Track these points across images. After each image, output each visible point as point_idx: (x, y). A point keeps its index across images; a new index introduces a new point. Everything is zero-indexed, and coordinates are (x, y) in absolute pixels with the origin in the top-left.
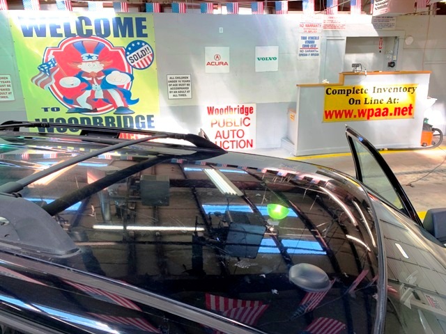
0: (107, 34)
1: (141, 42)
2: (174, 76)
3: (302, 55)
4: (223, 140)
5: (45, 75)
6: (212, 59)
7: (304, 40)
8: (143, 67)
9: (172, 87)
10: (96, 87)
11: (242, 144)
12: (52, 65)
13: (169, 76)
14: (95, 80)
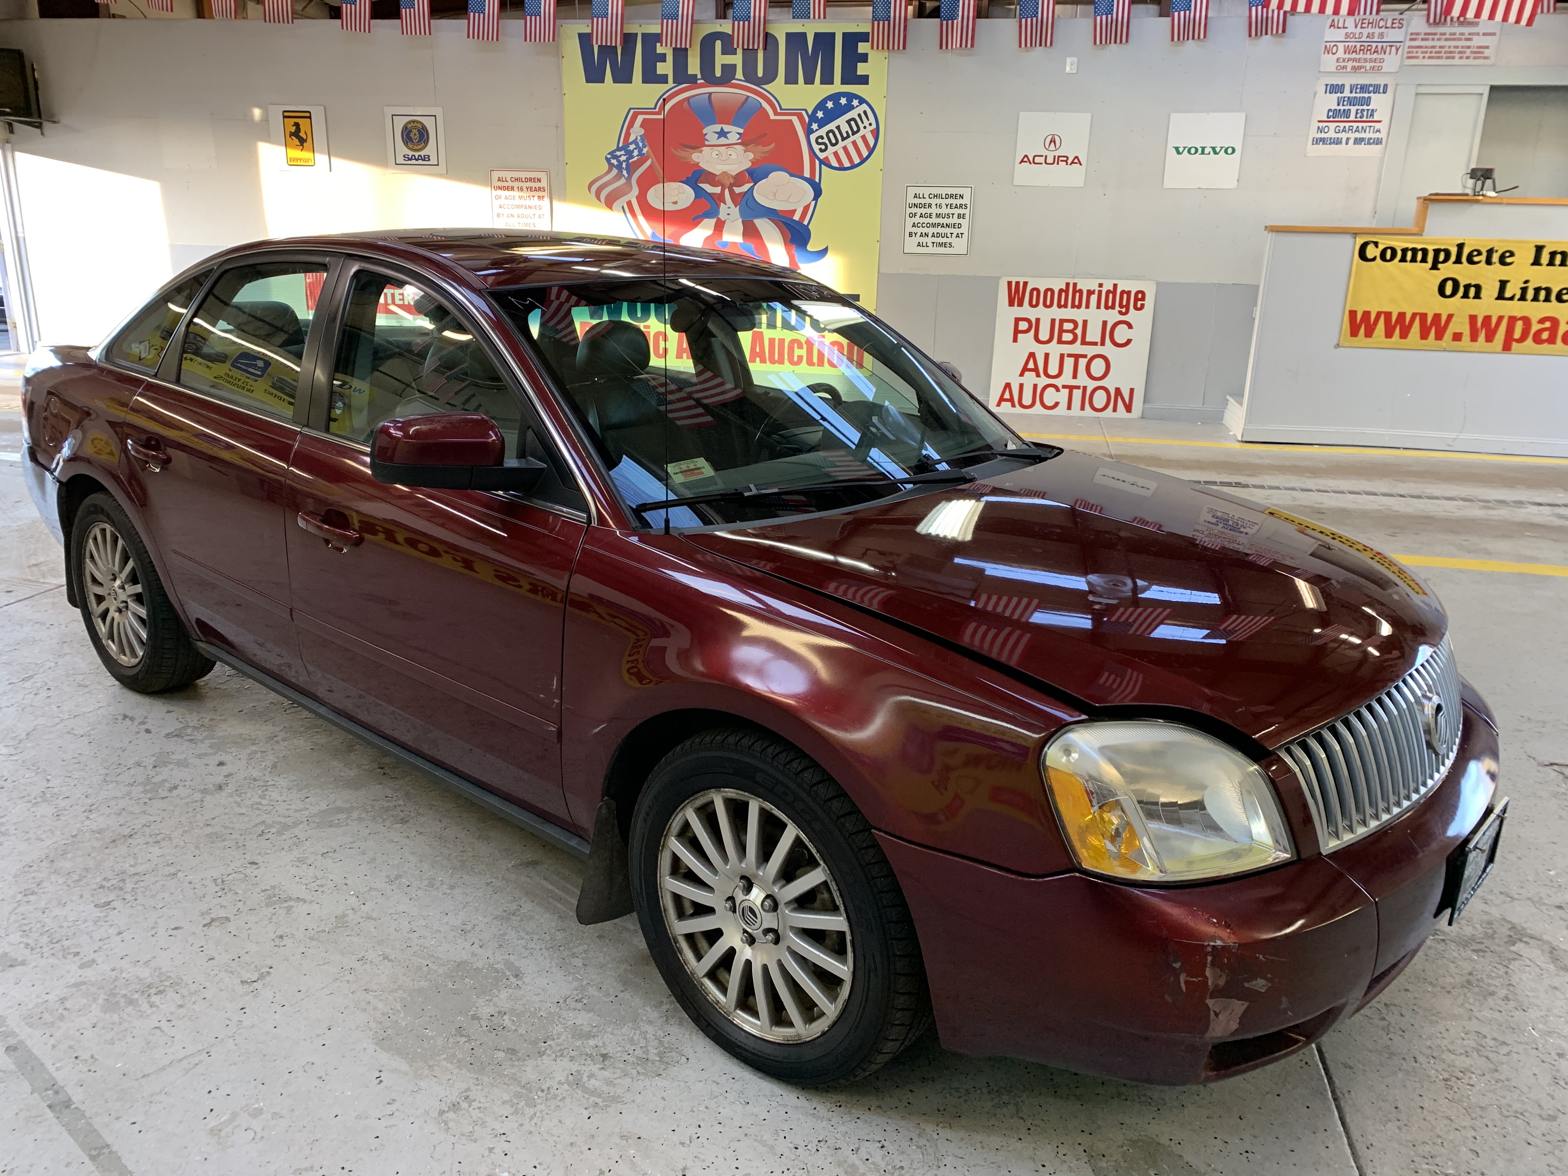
0: (770, 76)
1: (850, 96)
2: (926, 191)
3: (1323, 141)
4: (1043, 381)
5: (619, 176)
6: (1035, 148)
7: (1335, 97)
8: (847, 164)
9: (917, 219)
10: (729, 211)
11: (1100, 399)
12: (636, 153)
13: (912, 191)
14: (727, 191)
